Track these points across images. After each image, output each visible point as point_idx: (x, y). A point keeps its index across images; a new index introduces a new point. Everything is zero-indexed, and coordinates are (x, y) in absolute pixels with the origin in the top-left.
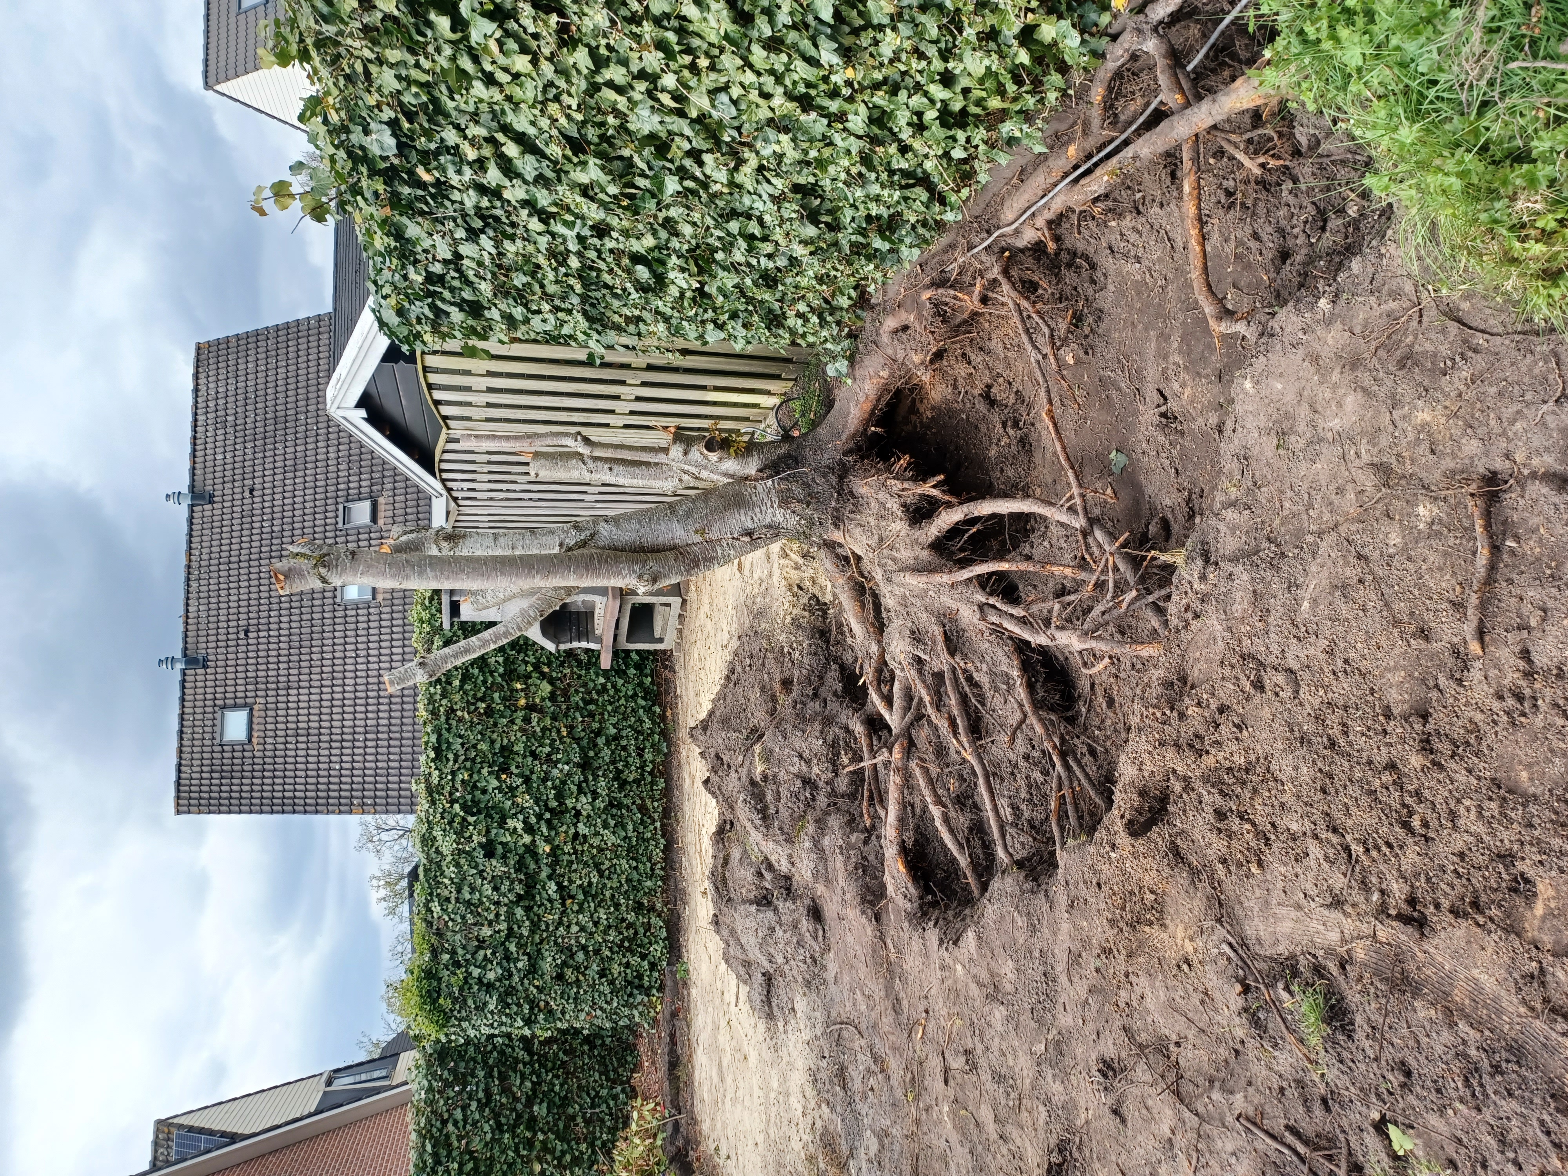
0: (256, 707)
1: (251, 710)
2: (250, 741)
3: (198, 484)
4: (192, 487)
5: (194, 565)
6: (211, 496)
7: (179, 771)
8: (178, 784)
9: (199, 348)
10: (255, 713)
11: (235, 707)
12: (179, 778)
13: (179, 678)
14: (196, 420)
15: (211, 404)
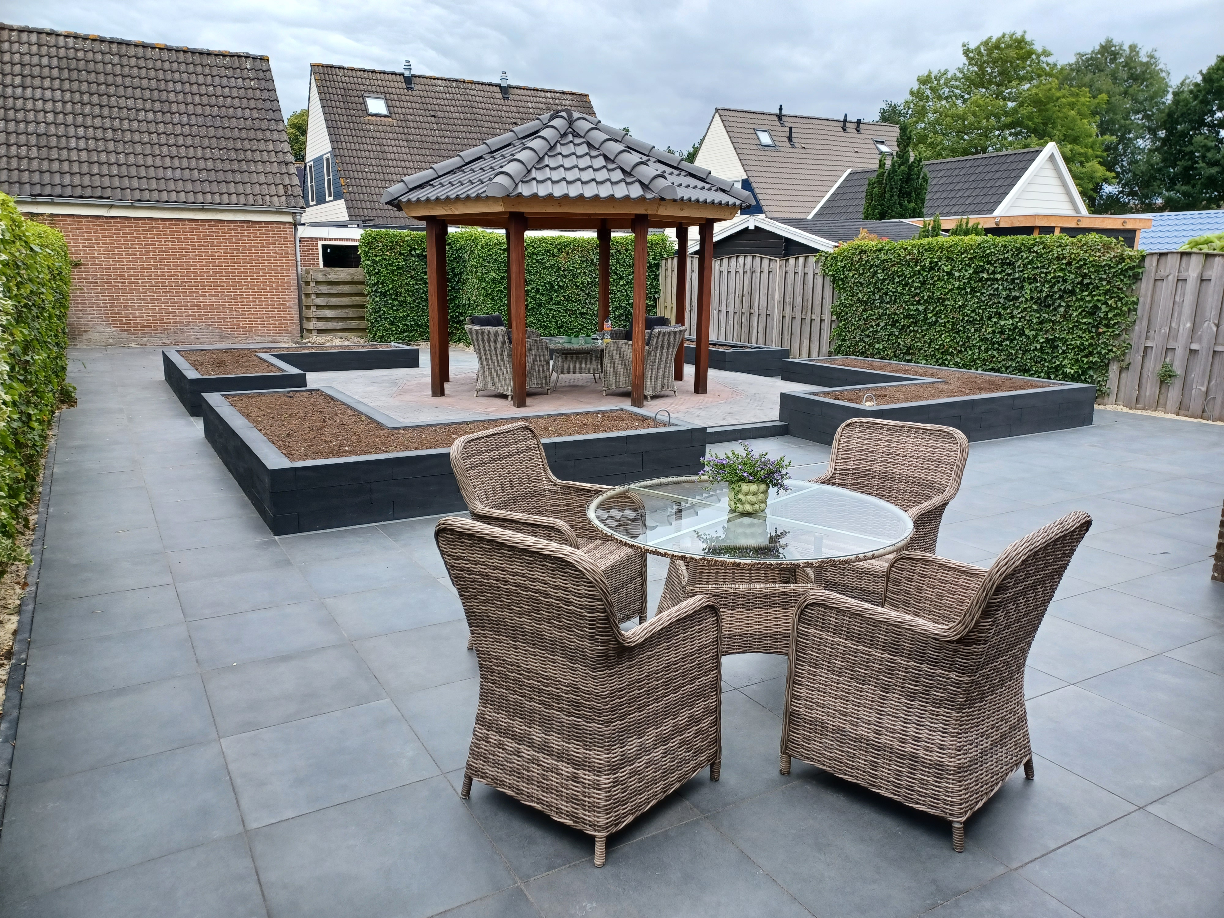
0: (390, 120)
1: (388, 117)
2: (369, 115)
3: (511, 91)
4: (510, 87)
5: (466, 85)
6: (507, 98)
7: (340, 68)
8: (332, 67)
9: (586, 96)
10: (387, 119)
11: (388, 107)
12: (335, 68)
13: (397, 71)
14: (547, 92)
15: (557, 101)
